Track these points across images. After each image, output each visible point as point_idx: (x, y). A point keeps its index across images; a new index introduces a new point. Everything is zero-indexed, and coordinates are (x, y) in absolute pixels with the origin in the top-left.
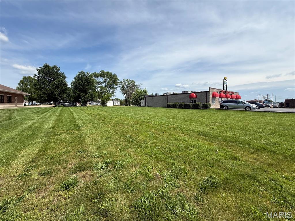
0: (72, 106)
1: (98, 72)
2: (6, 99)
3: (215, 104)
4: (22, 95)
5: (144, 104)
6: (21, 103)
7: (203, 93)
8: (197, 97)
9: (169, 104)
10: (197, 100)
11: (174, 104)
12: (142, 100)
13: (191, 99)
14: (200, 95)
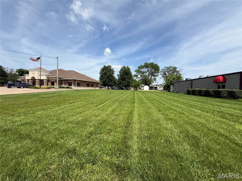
4: (99, 83)
5: (172, 89)
6: (98, 87)
7: (235, 75)
8: (227, 80)
9: (189, 90)
10: (226, 85)
11: (193, 90)
12: (172, 86)
13: (218, 84)
14: (232, 77)
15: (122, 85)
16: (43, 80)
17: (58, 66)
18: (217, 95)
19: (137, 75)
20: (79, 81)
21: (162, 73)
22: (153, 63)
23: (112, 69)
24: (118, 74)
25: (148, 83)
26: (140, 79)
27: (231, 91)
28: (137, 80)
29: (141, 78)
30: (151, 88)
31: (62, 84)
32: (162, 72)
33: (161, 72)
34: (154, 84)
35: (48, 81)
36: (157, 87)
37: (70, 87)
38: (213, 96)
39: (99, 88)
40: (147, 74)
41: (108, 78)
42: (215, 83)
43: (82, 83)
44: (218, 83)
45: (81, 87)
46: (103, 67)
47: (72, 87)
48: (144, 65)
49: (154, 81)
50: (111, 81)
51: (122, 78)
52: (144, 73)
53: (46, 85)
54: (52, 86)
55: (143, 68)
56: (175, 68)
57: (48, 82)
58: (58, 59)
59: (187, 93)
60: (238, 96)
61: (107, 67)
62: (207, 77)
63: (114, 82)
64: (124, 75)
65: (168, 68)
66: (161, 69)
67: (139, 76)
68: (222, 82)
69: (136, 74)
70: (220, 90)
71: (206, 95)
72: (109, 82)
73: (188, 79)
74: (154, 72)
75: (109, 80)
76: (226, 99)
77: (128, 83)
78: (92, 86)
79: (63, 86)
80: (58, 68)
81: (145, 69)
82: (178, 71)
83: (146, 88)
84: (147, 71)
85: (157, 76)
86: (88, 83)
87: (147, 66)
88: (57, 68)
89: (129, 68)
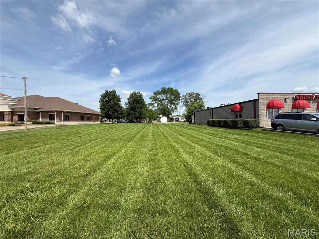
0: (127, 123)
1: (160, 90)
2: (86, 118)
3: (265, 122)
4: (99, 115)
5: (194, 120)
6: (98, 120)
7: (250, 103)
8: (243, 109)
9: (209, 121)
10: (243, 114)
11: (213, 120)
12: (193, 116)
13: (236, 113)
14: (247, 106)
15: (132, 117)
16: (3, 112)
17: (26, 91)
18: (234, 125)
19: (153, 103)
20: (67, 112)
21: (183, 101)
22: (172, 88)
23: (118, 96)
24: (126, 103)
25: (167, 113)
26: (157, 109)
27: (245, 121)
28: (154, 109)
29: (158, 107)
30: (171, 120)
31: (38, 118)
32: (184, 99)
33: (182, 99)
34: (174, 114)
35: (13, 113)
36: (178, 118)
37: (52, 122)
38: (231, 127)
39: (100, 122)
40: (165, 102)
41: (112, 107)
42: (233, 112)
43: (73, 115)
44: (236, 111)
45: (71, 122)
46: (104, 92)
47: (55, 122)
48: (162, 91)
49: (174, 111)
50: (117, 112)
51: (132, 107)
52: (161, 101)
53: (9, 120)
54: (20, 122)
55: (160, 94)
56: (198, 95)
57: (12, 116)
58: (25, 81)
59: (207, 124)
60: (252, 126)
61: (111, 92)
62: (228, 105)
63: (122, 113)
64: (134, 103)
65: (189, 94)
66: (181, 95)
67: (156, 105)
68: (239, 111)
69: (152, 101)
70: (237, 119)
71: (226, 126)
72: (113, 113)
73: (210, 107)
74: (174, 100)
75: (113, 110)
76: (242, 129)
77: (141, 113)
78: (89, 119)
79: (40, 120)
80: (26, 94)
81: (163, 96)
82: (201, 99)
83: (164, 120)
84: (165, 98)
85: (177, 104)
86: (83, 115)
87: (164, 91)
88: (24, 93)
89: (141, 94)
